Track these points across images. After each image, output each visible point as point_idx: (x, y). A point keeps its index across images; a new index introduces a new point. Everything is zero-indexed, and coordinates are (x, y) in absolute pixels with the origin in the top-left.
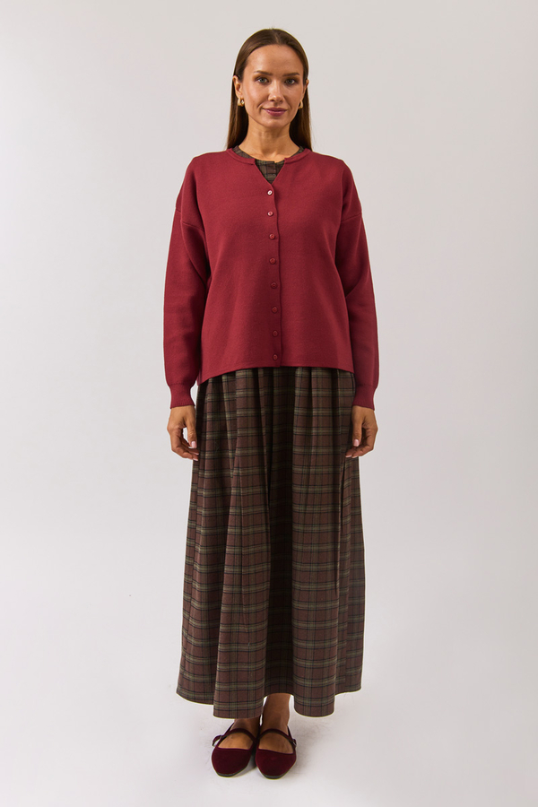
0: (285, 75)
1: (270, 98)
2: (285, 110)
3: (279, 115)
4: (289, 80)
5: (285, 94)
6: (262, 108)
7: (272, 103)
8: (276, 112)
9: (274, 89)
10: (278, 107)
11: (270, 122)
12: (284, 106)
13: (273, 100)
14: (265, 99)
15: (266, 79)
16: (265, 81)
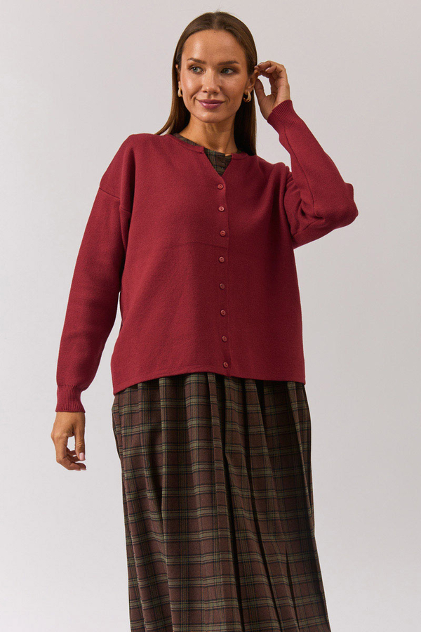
1: (203, 89)
2: (222, 103)
3: (215, 107)
6: (195, 100)
7: (206, 94)
9: (208, 78)
10: (213, 99)
11: (205, 115)
13: (206, 92)
14: (198, 89)
15: (200, 68)
16: (199, 70)
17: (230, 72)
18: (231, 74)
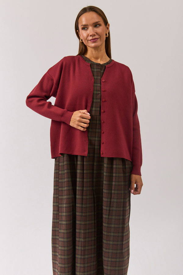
0: (93, 24)
2: (98, 38)
3: (96, 41)
4: (96, 25)
5: (96, 32)
6: (88, 40)
8: (94, 40)
9: (90, 30)
10: (94, 38)
12: (97, 37)
13: (91, 36)
14: (88, 36)
15: (86, 28)
16: (86, 29)
17: (98, 26)
18: (99, 26)
